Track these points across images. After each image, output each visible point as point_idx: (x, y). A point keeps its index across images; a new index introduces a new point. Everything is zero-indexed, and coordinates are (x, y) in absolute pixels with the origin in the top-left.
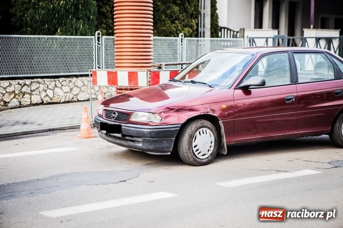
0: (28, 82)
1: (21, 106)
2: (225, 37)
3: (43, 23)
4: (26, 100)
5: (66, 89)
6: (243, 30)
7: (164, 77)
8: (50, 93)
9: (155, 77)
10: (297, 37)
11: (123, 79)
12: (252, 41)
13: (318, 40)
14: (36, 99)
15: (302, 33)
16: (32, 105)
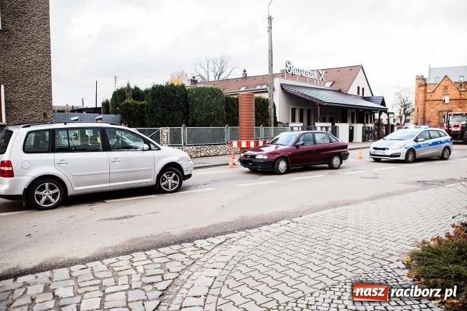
0: (200, 147)
1: (197, 157)
2: (280, 127)
3: (205, 122)
4: (199, 155)
5: (214, 150)
6: (288, 124)
7: (261, 143)
8: (208, 152)
9: (257, 143)
10: (312, 126)
11: (244, 145)
12: (292, 128)
13: (322, 127)
14: (203, 154)
15: (314, 124)
16: (201, 157)
